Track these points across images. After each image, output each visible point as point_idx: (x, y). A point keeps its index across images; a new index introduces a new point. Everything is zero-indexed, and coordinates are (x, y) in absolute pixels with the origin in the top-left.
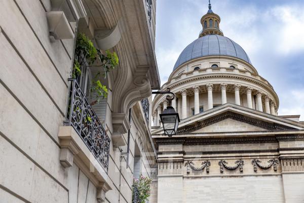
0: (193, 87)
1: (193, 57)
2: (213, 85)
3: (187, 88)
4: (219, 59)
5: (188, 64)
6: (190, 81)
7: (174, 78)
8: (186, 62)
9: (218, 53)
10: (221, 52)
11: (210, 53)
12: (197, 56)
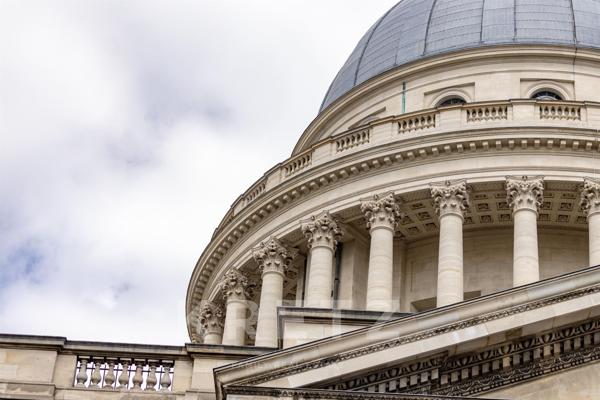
0: (436, 189)
1: (433, 49)
2: (546, 184)
3: (400, 190)
4: (568, 68)
5: (403, 81)
6: (417, 154)
7: (331, 140)
8: (396, 68)
9: (566, 37)
10: (580, 36)
11: (523, 36)
12: (457, 42)
